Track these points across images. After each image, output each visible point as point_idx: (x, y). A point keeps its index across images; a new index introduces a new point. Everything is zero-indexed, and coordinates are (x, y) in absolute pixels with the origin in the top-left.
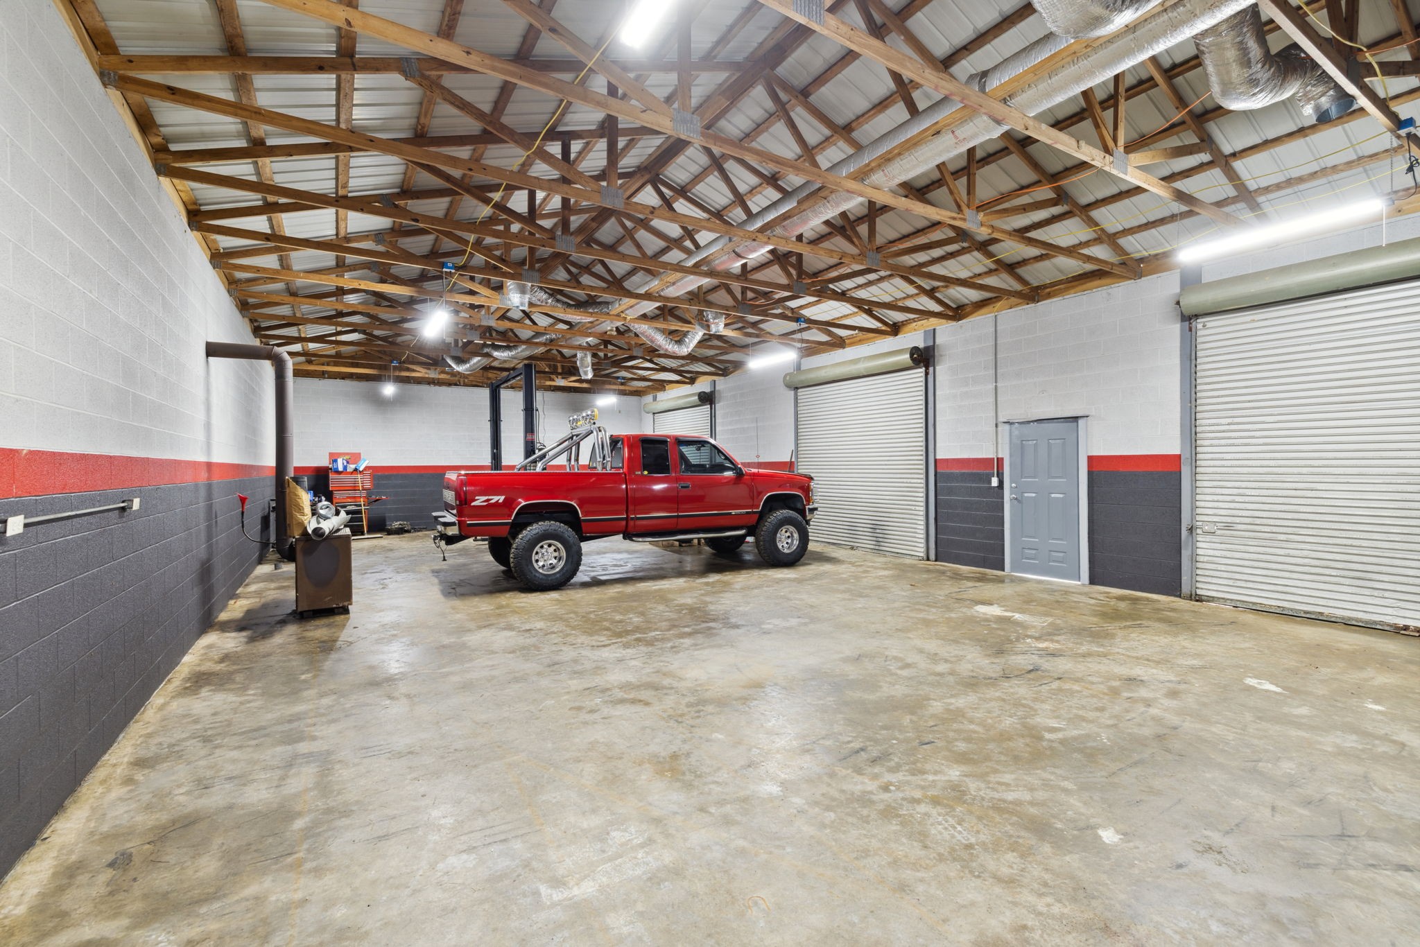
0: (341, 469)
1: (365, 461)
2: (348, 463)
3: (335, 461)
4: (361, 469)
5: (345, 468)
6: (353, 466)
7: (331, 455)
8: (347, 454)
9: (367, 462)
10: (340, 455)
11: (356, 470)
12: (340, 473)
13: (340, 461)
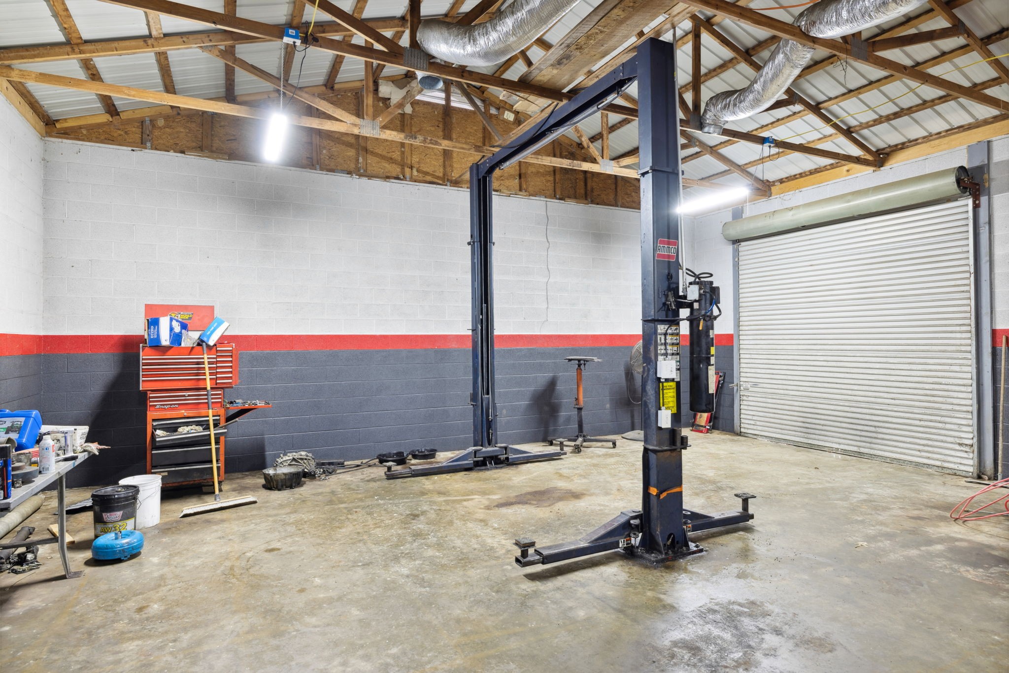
0: (165, 340)
1: (220, 323)
2: (184, 326)
3: (153, 323)
4: (211, 343)
5: (176, 338)
6: (195, 335)
7: (148, 307)
8: (185, 308)
9: (225, 325)
10: (166, 309)
11: (200, 343)
12: (165, 350)
13: (164, 322)
